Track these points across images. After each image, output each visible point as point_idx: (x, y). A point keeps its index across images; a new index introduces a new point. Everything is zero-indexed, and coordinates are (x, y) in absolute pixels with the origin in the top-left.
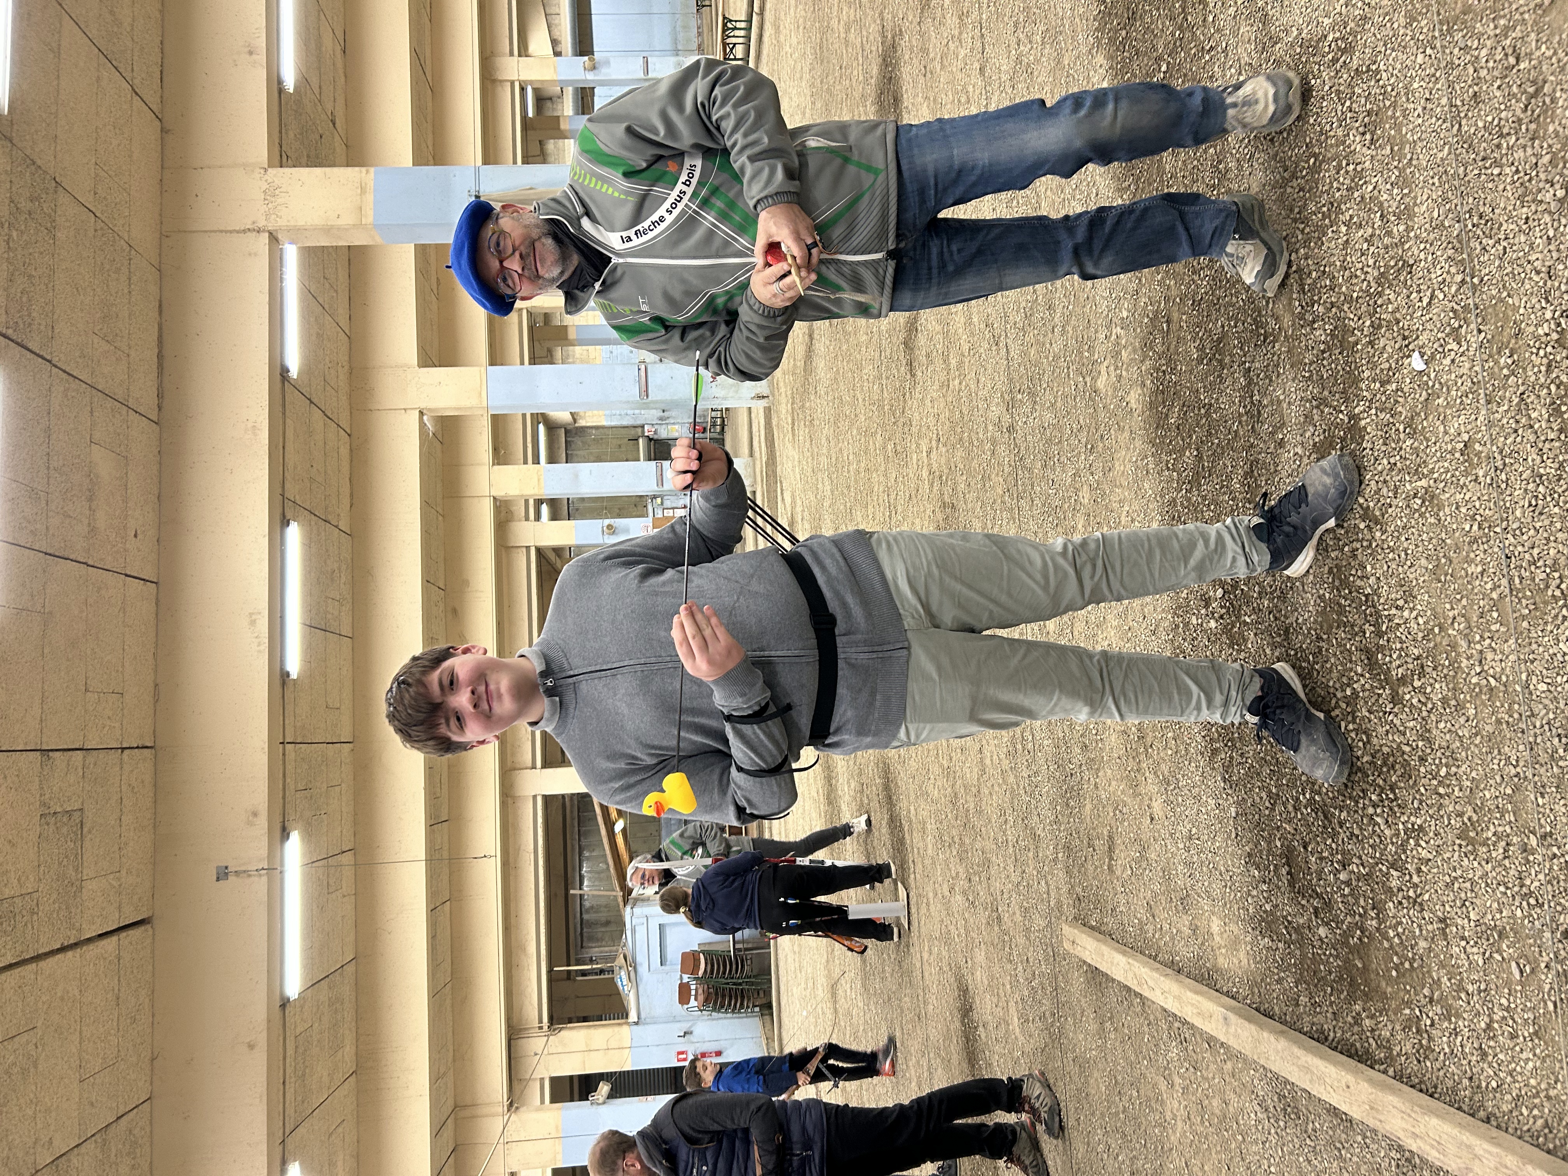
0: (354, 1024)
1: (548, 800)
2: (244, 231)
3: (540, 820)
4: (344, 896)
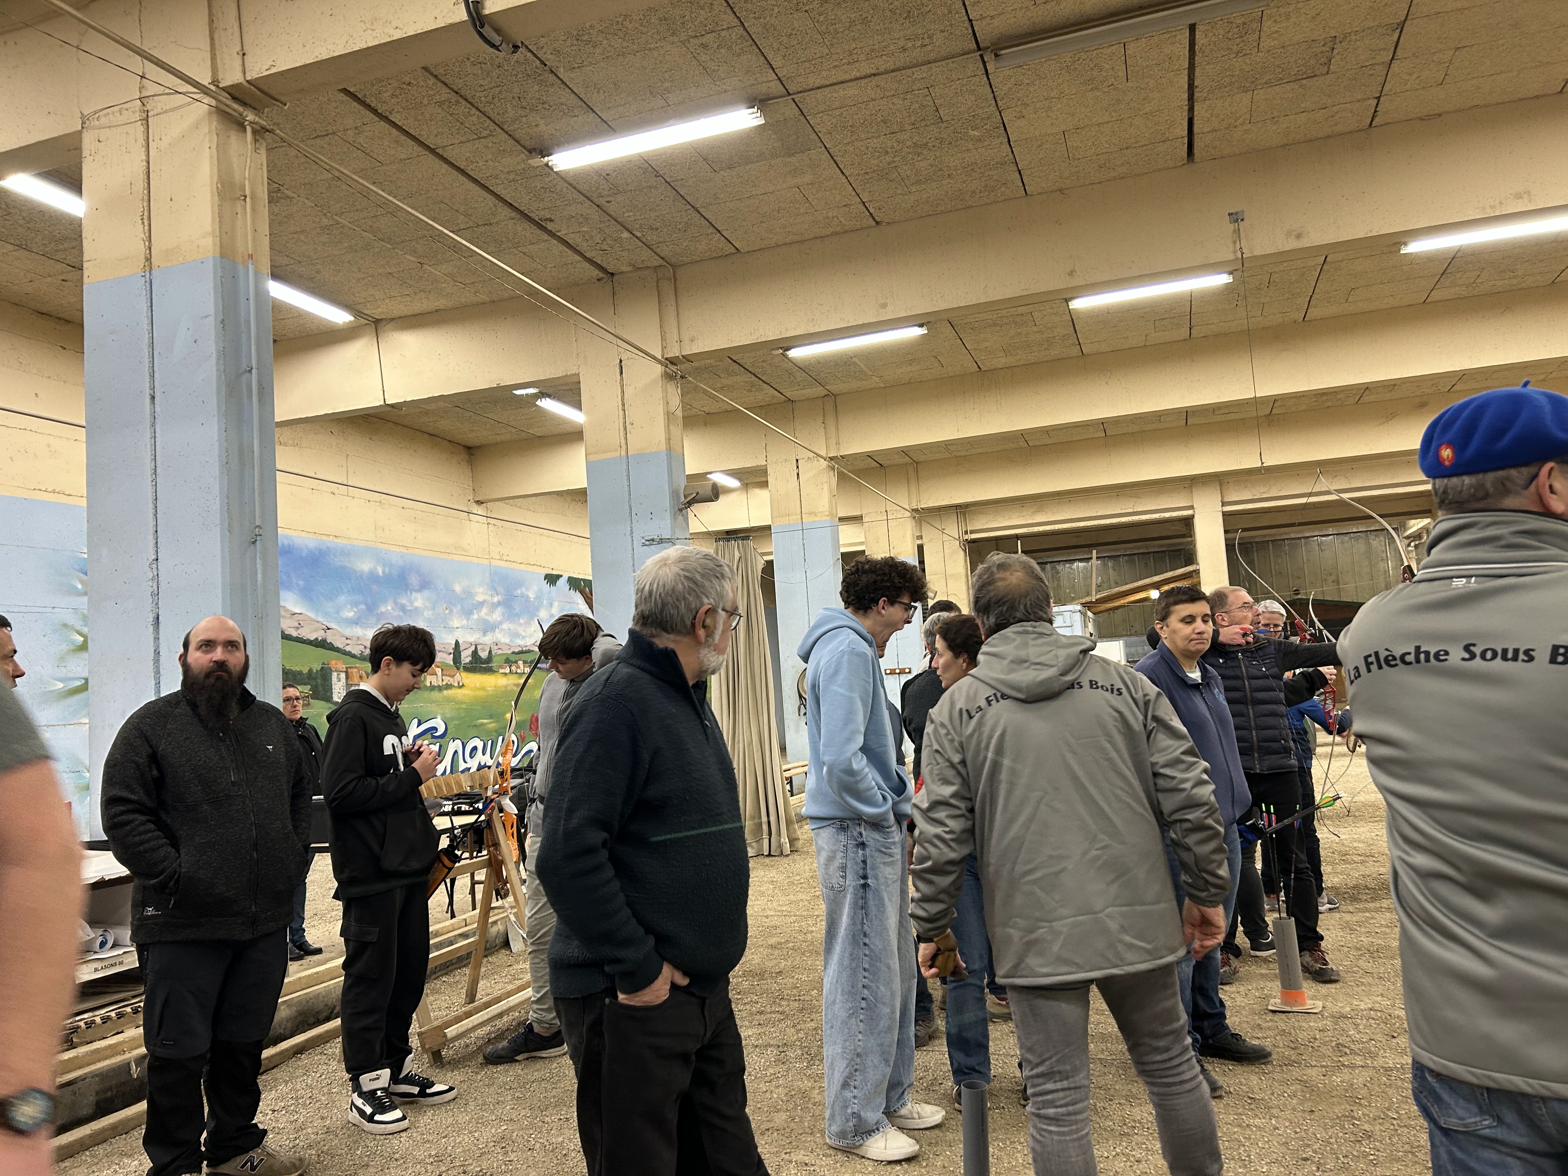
0: (1023, 362)
1: (1188, 522)
3: (1167, 515)
4: (1147, 336)
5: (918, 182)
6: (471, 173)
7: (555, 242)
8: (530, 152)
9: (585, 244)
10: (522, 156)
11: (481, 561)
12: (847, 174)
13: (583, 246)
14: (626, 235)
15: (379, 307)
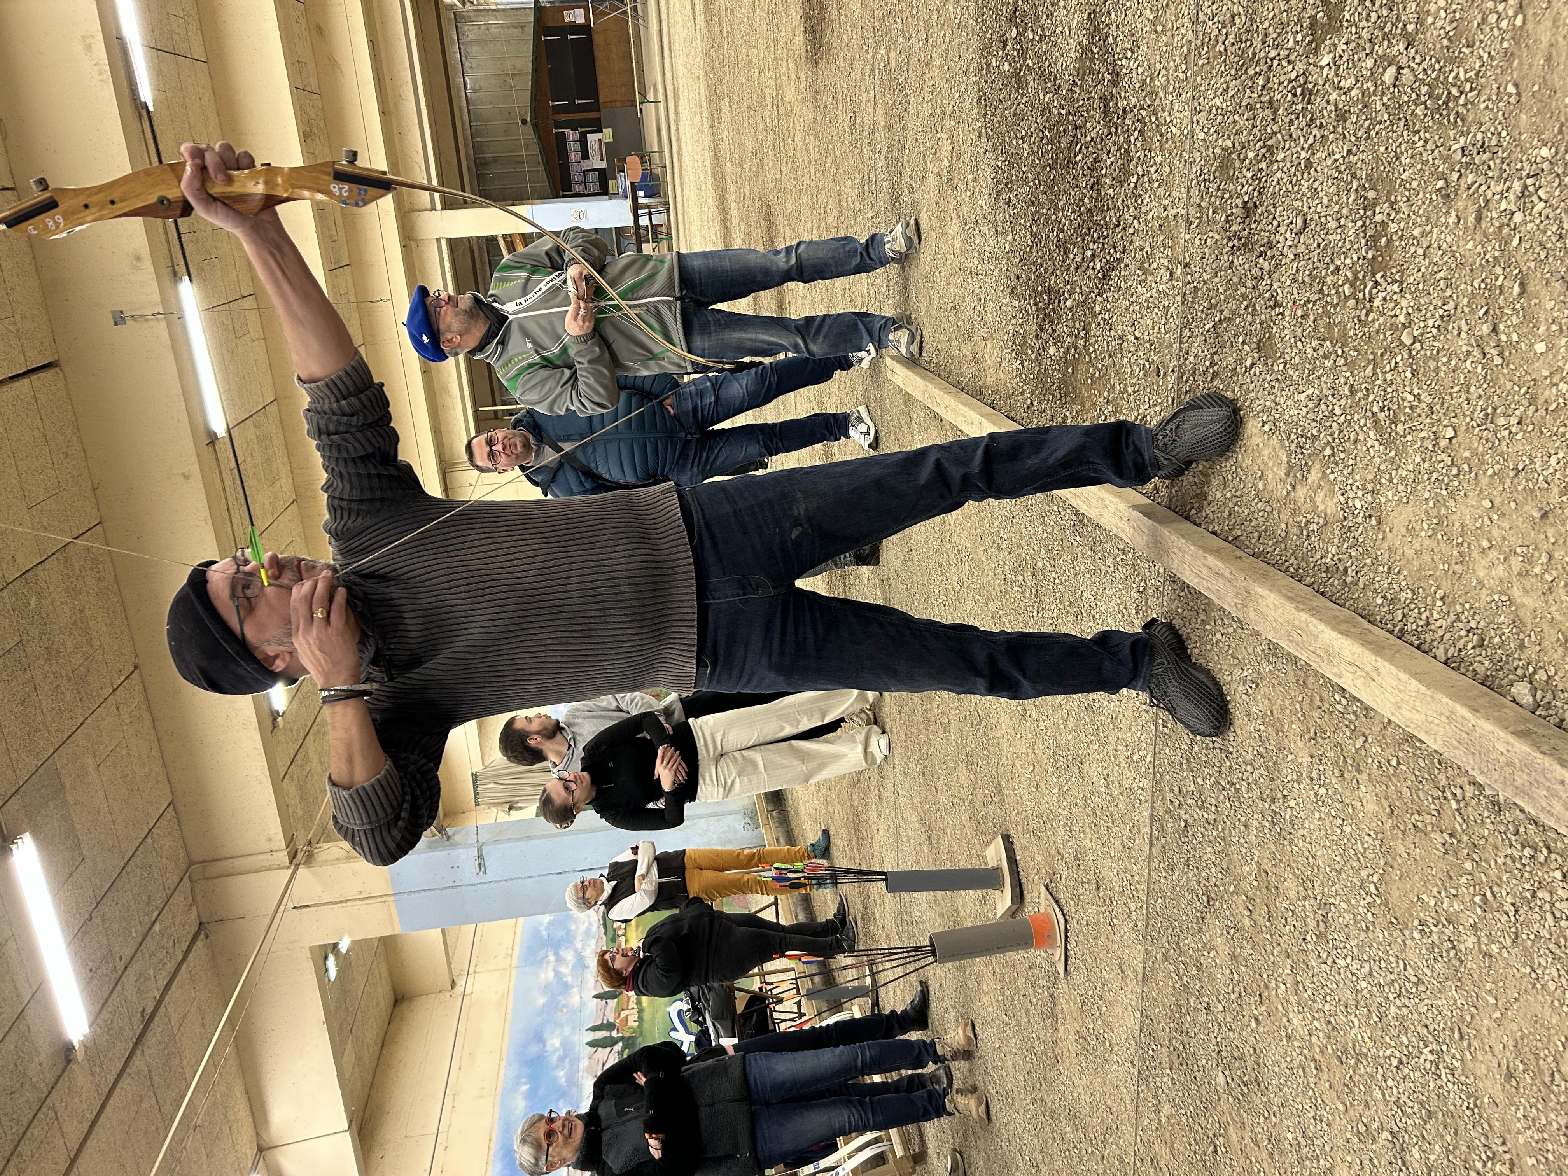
0: (286, 459)
1: (453, 243)
3: (447, 265)
4: (253, 340)
5: (90, 642)
6: (95, 1113)
7: (167, 998)
8: (69, 1061)
9: (169, 965)
10: (74, 1067)
11: (513, 978)
12: (82, 720)
13: (171, 966)
14: (157, 928)
15: (245, 1154)
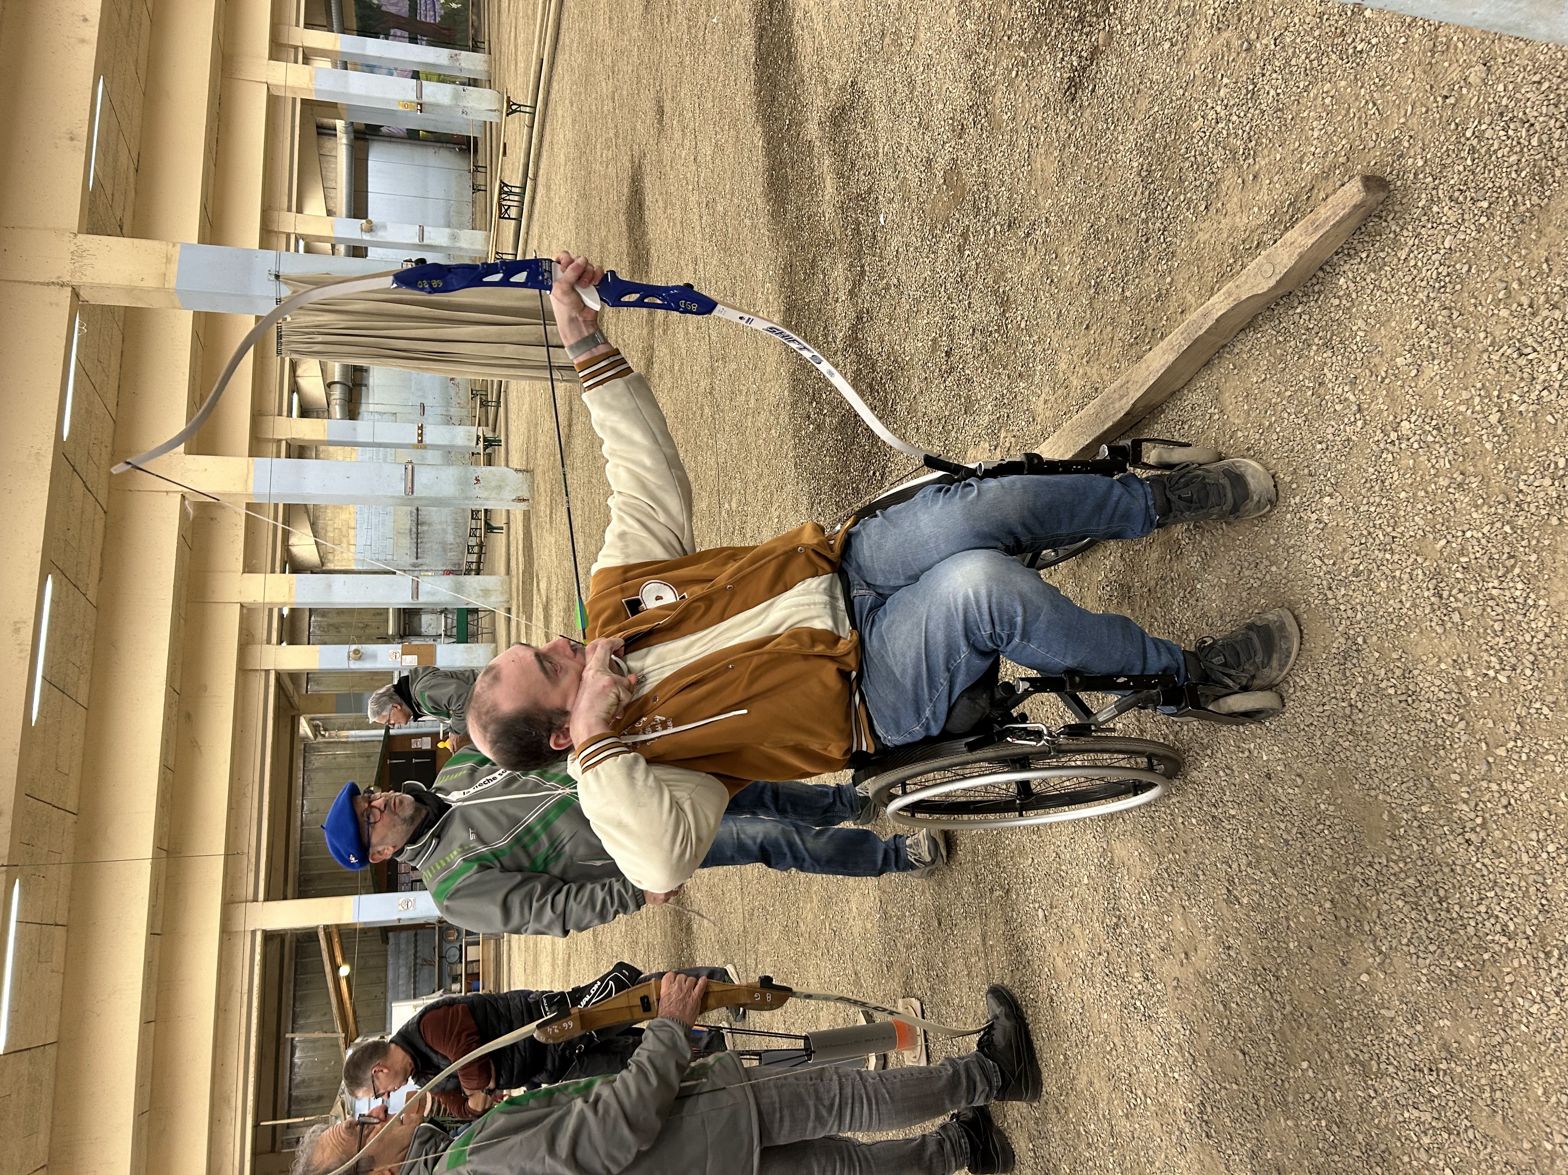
1: (269, 937)
2: (48, 284)
3: (258, 957)
4: (53, 971)
